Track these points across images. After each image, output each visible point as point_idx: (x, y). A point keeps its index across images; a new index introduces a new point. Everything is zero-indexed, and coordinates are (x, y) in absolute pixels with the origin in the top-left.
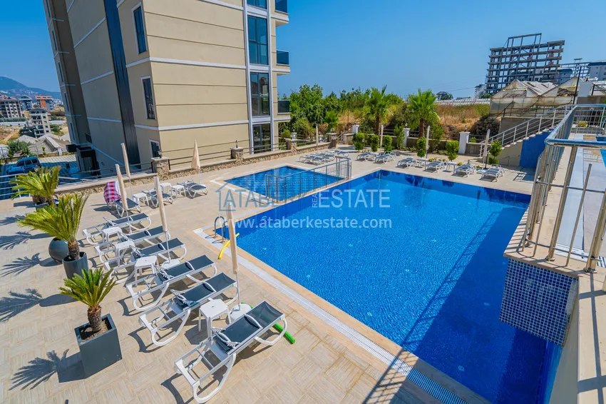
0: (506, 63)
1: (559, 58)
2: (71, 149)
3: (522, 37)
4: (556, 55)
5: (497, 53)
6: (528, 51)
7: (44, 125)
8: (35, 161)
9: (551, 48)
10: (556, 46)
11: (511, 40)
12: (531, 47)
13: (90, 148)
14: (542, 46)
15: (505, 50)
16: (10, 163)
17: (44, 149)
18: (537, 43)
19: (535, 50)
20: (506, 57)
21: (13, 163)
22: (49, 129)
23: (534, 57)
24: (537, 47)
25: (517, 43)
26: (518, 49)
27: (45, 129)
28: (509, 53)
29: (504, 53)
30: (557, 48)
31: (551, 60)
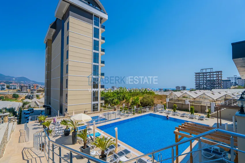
0: (201, 78)
1: (221, 77)
2: (44, 106)
3: (206, 69)
4: (220, 76)
5: (197, 75)
6: (209, 74)
8: (33, 110)
9: (217, 73)
10: (219, 73)
11: (202, 70)
12: (210, 73)
13: (50, 107)
14: (214, 72)
15: (200, 73)
16: (24, 110)
17: (35, 105)
18: (212, 71)
19: (212, 74)
20: (201, 76)
21: (25, 110)
22: (35, 96)
23: (212, 76)
24: (212, 73)
25: (204, 71)
26: (205, 73)
27: (34, 96)
28: (202, 74)
29: (200, 74)
30: (220, 73)
31: (218, 77)
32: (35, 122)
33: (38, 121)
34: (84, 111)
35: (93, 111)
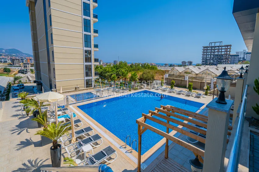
0: (209, 52)
1: (230, 51)
2: (35, 82)
3: (215, 43)
4: (229, 50)
5: (205, 49)
6: (218, 48)
7: (28, 69)
8: (23, 85)
9: (226, 47)
10: (228, 47)
11: (211, 44)
12: (218, 47)
13: (41, 82)
14: (223, 46)
15: (209, 47)
16: (14, 85)
17: (26, 81)
18: (221, 45)
19: (221, 48)
20: (209, 50)
21: (15, 85)
22: (30, 71)
23: (220, 50)
24: (221, 46)
25: (213, 45)
26: (214, 47)
27: (28, 71)
28: (210, 48)
29: (208, 48)
30: (229, 47)
31: (227, 52)
32: (17, 99)
33: (20, 98)
34: (76, 88)
35: (87, 87)
